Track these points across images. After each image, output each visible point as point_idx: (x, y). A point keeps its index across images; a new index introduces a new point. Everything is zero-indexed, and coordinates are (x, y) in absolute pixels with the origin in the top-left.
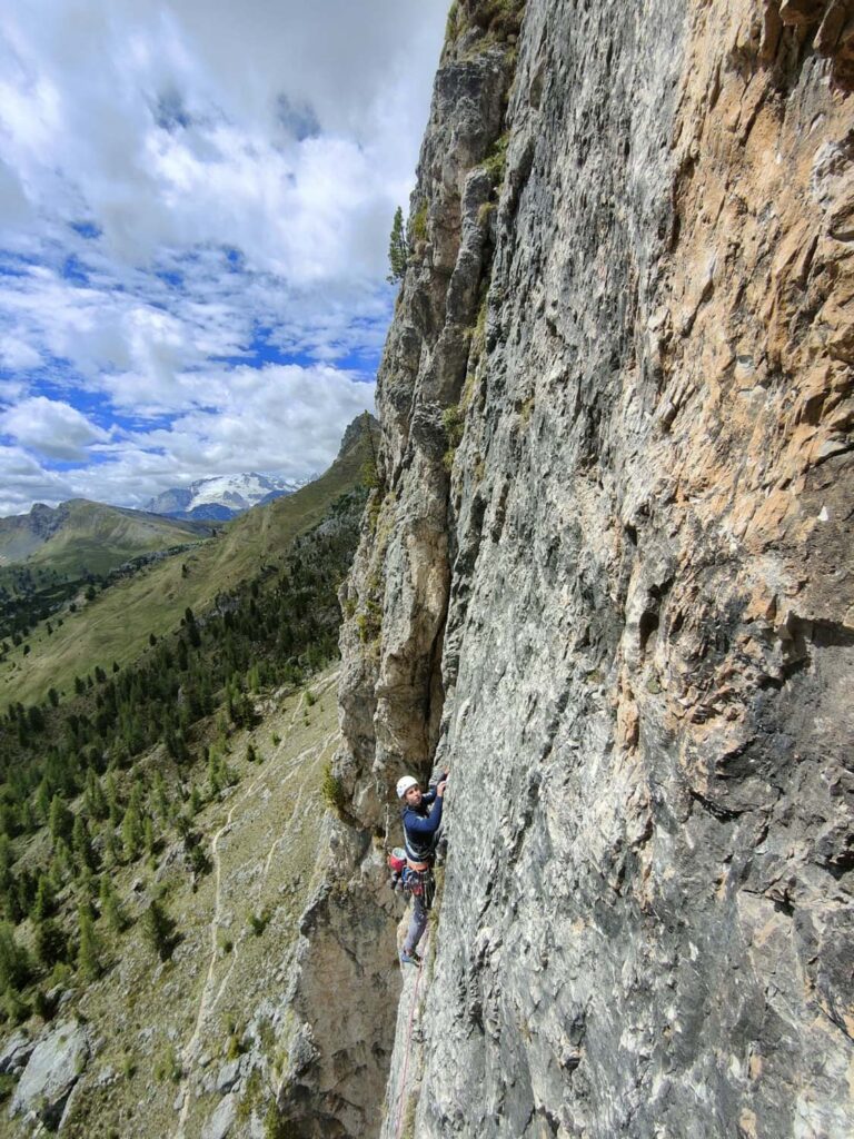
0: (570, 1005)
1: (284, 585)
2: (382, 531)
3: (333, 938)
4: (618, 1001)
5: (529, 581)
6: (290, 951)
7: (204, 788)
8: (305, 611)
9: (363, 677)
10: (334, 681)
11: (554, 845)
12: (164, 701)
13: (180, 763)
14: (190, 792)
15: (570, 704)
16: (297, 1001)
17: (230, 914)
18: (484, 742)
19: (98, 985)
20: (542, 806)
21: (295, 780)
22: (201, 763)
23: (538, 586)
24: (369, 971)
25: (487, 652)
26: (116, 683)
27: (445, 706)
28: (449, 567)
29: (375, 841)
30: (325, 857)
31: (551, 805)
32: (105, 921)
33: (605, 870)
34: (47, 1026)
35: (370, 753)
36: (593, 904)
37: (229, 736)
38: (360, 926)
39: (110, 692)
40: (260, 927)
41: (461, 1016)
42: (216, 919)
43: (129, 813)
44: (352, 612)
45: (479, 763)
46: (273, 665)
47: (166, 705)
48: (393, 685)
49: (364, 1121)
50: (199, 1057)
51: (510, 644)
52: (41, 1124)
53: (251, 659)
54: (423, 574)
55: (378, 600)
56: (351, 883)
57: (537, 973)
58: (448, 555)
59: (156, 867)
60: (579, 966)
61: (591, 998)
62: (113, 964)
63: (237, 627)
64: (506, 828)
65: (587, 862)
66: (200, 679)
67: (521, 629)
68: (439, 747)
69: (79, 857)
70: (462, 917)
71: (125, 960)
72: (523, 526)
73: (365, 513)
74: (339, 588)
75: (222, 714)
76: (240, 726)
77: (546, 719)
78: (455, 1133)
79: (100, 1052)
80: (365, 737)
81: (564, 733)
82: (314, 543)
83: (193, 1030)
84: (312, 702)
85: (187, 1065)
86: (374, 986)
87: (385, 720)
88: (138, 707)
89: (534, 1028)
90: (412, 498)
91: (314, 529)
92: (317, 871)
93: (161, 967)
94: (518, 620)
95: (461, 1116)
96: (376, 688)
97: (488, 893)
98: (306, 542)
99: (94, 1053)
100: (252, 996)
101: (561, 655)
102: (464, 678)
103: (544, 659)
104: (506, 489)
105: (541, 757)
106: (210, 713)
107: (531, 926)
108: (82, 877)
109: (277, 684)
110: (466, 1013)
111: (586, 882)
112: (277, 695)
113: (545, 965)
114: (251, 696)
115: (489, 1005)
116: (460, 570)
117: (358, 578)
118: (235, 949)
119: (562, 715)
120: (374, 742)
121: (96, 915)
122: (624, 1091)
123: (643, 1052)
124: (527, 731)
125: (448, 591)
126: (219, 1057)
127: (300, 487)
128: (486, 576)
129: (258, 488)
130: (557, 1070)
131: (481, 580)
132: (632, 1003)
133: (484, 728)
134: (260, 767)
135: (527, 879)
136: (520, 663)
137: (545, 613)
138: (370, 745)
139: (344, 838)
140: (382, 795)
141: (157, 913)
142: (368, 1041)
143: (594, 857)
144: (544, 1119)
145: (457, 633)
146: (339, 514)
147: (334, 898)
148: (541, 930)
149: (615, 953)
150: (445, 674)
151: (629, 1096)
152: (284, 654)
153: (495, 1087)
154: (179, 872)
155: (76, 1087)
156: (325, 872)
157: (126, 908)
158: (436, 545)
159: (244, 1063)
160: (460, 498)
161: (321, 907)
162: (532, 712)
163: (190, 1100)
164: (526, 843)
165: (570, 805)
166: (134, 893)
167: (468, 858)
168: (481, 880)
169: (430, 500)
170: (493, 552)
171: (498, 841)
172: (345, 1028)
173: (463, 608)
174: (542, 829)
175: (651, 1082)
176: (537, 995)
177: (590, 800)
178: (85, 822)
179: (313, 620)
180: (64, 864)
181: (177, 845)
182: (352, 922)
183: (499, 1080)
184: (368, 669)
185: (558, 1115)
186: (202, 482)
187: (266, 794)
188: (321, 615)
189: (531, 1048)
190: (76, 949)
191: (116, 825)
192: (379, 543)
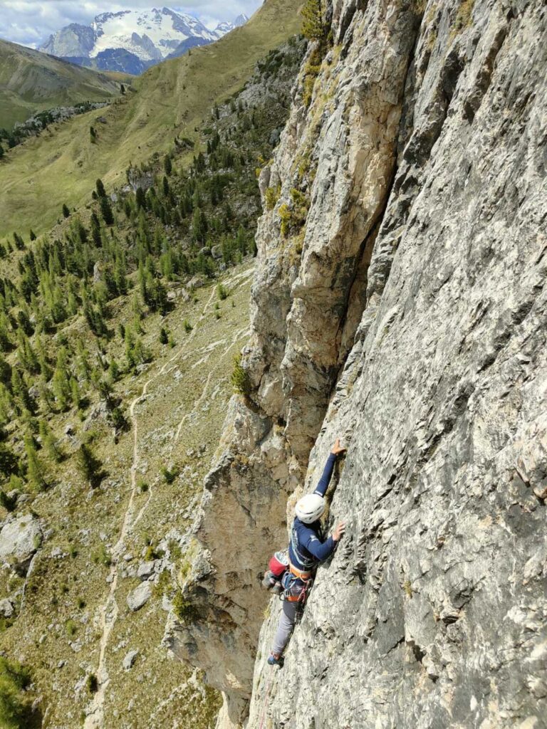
0: (460, 579)
1: (199, 164)
2: (319, 102)
3: (232, 496)
4: (513, 586)
5: (508, 167)
6: (195, 499)
7: (122, 362)
8: (221, 198)
9: (279, 276)
10: (247, 278)
11: (475, 451)
12: (80, 276)
13: (99, 336)
14: (109, 362)
15: (531, 315)
16: (201, 534)
17: (146, 464)
18: (411, 350)
19: (43, 495)
20: (468, 415)
21: (204, 368)
22: (118, 338)
23: (522, 172)
24: (260, 525)
25: (431, 255)
26: (35, 252)
27: (365, 313)
28: (396, 154)
29: (276, 428)
30: (229, 434)
31: (480, 415)
32: (44, 453)
33: (534, 479)
34: (10, 515)
35: (279, 352)
36: (508, 507)
37: (143, 317)
38: (256, 492)
39: (30, 261)
40: (170, 478)
41: (344, 568)
42: (135, 466)
43: (57, 373)
44: (272, 203)
45: (400, 369)
46: (186, 253)
47: (83, 280)
48: (311, 285)
49: (247, 617)
50: (124, 555)
51: (463, 246)
52: (14, 572)
53: (163, 244)
54: (363, 160)
55: (304, 190)
56: (251, 458)
57: (430, 551)
58: (397, 137)
59: (83, 419)
60: (478, 553)
61: (484, 578)
62: (54, 483)
63: (150, 207)
64: (422, 431)
65: (512, 470)
66: (114, 257)
67: (483, 228)
68: (352, 353)
69: (19, 400)
70: (358, 499)
71: (63, 481)
72: (518, 90)
73: (300, 76)
74: (261, 173)
75: (135, 295)
76: (153, 310)
77: (495, 330)
78: (326, 640)
79: (50, 538)
80: (276, 335)
81: (515, 346)
82: (235, 115)
83: (119, 538)
84: (224, 297)
85: (114, 558)
86: (264, 535)
87: (298, 321)
88: (58, 279)
89: (417, 589)
90: (365, 52)
91: (236, 95)
92: (222, 444)
93: (92, 492)
94: (482, 217)
95: (333, 631)
96: (293, 287)
97: (390, 482)
98: (225, 112)
99: (46, 537)
100: (164, 524)
101: (534, 258)
102: (395, 284)
103: (509, 263)
104: (502, 36)
105: (479, 368)
106: (125, 293)
107: (433, 514)
108: (24, 416)
109: (189, 272)
110: (348, 567)
111: (505, 487)
112: (189, 285)
113: (440, 546)
114: (164, 281)
115: (373, 566)
116: (410, 157)
117: (284, 162)
118: (150, 490)
119: (517, 327)
120: (284, 341)
121: (38, 447)
122: (501, 647)
123: (531, 625)
124: (467, 340)
125: (391, 182)
126: (139, 558)
127: (221, 34)
128: (445, 165)
129: (172, 31)
130: (433, 620)
131: (437, 171)
132: (529, 589)
133: (413, 336)
134: (172, 351)
135: (436, 477)
136: (473, 268)
137: (526, 206)
138: (280, 343)
139: (247, 421)
140: (287, 390)
141: (86, 454)
142: (255, 570)
143: (523, 467)
144: (409, 649)
145: (392, 236)
146: (266, 78)
147: (235, 466)
148: (442, 519)
149: (521, 550)
150: (371, 280)
151: (505, 652)
152: (197, 243)
153: (368, 620)
154: (102, 426)
155: (35, 556)
156: (229, 445)
157: (61, 446)
158: (385, 122)
159: (157, 565)
160: (428, 54)
161: (223, 472)
162: (479, 321)
163: (118, 579)
164: (443, 446)
165: (503, 418)
166: (67, 436)
167: (372, 453)
168: (384, 472)
169: (388, 56)
170: (461, 132)
171: (411, 441)
172: (237, 559)
173: (405, 206)
174: (464, 436)
175: (532, 648)
176: (425, 567)
177: (531, 414)
178: (21, 374)
179: (228, 210)
180: (8, 405)
181: (99, 404)
182: (250, 488)
183: (373, 617)
184: (285, 267)
185: (427, 648)
186: (107, 16)
187: (178, 374)
188: (237, 204)
189: (409, 601)
190: (25, 468)
191: (48, 380)
192: (313, 118)
